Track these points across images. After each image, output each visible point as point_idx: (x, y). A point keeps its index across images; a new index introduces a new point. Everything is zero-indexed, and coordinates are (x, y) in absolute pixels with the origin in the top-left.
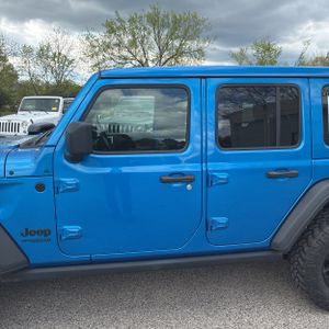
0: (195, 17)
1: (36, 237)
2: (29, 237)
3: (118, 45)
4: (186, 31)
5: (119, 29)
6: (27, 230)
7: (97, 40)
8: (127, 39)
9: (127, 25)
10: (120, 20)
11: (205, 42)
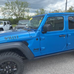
0: (27, 2)
1: (36, 50)
2: (35, 51)
3: (9, 9)
4: (25, 6)
5: (8, 5)
6: (34, 49)
7: (3, 7)
8: (11, 7)
9: (11, 4)
10: (9, 3)
11: (29, 8)
